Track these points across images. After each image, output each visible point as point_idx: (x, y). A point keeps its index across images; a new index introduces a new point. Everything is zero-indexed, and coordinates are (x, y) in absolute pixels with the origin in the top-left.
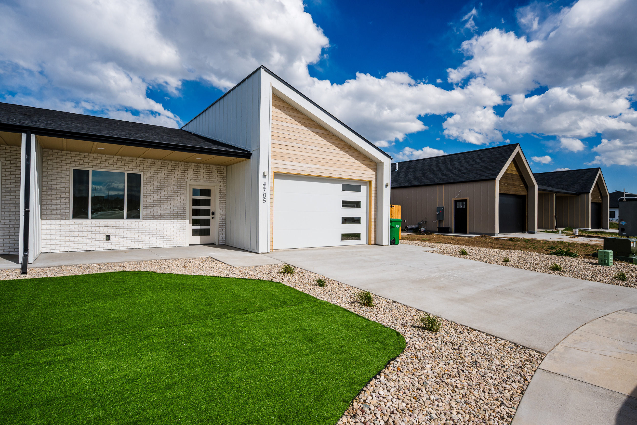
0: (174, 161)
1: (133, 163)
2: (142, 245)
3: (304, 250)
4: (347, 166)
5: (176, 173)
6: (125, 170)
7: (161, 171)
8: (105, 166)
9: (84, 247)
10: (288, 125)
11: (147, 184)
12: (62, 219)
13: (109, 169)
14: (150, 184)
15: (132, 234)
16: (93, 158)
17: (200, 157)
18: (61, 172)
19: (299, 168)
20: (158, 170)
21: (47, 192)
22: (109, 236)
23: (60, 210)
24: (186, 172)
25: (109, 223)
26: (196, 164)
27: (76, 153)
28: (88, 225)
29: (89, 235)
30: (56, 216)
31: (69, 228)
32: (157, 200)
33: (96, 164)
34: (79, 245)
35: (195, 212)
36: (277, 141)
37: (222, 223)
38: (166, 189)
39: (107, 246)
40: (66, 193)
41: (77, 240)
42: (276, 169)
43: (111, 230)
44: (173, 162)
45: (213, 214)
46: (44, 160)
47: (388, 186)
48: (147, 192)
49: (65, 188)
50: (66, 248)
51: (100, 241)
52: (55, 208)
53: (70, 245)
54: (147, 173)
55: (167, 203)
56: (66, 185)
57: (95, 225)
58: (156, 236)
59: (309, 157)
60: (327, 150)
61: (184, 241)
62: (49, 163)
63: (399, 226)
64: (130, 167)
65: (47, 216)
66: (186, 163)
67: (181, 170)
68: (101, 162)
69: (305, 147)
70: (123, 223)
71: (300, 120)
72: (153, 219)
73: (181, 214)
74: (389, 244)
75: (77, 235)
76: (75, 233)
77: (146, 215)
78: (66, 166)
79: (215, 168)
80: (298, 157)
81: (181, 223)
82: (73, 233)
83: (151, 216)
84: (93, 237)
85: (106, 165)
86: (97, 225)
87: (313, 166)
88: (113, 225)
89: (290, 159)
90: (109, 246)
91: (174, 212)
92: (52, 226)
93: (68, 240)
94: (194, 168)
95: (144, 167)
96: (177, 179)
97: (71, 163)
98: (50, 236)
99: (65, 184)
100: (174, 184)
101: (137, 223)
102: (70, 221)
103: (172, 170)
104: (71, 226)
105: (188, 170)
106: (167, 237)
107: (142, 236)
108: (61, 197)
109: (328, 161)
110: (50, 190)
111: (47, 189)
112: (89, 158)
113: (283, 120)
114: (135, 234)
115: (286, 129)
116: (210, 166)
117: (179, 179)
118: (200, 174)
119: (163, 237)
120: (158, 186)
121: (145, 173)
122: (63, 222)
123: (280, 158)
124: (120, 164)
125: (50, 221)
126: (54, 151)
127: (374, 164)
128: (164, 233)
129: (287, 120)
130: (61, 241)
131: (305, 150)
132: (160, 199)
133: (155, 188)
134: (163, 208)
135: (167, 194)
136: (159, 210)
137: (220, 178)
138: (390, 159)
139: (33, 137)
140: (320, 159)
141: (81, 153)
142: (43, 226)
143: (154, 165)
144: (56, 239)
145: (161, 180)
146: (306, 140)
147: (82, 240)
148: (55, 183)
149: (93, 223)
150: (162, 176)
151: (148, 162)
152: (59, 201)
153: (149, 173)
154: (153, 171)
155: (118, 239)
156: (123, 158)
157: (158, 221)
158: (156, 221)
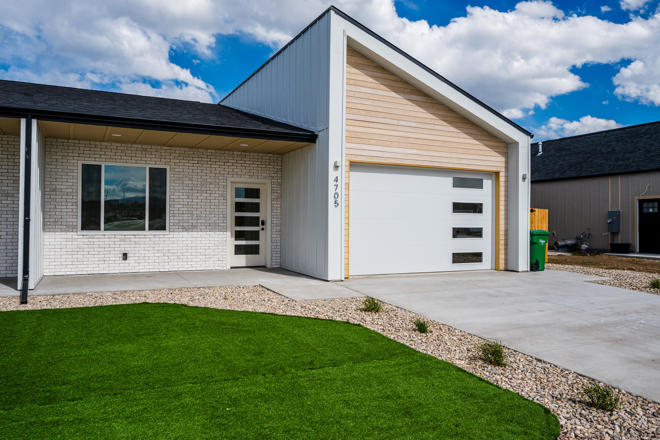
0: (210, 149)
1: (156, 153)
2: (169, 267)
3: (395, 277)
4: (461, 150)
5: (212, 166)
6: (146, 164)
7: (193, 164)
8: (121, 159)
9: (95, 269)
10: (371, 91)
11: (175, 182)
12: (68, 231)
13: (126, 162)
14: (179, 182)
15: (155, 252)
16: (106, 148)
17: (245, 143)
18: (67, 169)
19: (387, 155)
20: (189, 163)
21: (50, 195)
22: (127, 254)
23: (67, 219)
24: (226, 164)
25: (126, 237)
26: (240, 153)
27: (85, 142)
28: (100, 240)
29: (101, 253)
30: (61, 227)
31: (77, 243)
32: (188, 204)
33: (109, 157)
34: (89, 266)
35: (239, 221)
36: (354, 116)
37: (275, 236)
38: (200, 189)
39: (123, 268)
40: (73, 196)
41: (87, 259)
42: (353, 157)
43: (129, 246)
44: (208, 151)
45: (263, 223)
46: (46, 153)
47: (527, 179)
48: (175, 194)
49: (72, 189)
50: (73, 270)
51: (115, 261)
52: (60, 217)
53: (79, 266)
54: (174, 167)
55: (201, 208)
56: (73, 185)
57: (108, 240)
58: (187, 254)
59: (402, 138)
60: (429, 126)
61: (224, 262)
62: (52, 157)
63: (544, 241)
64: (152, 159)
65: (50, 227)
66: (226, 152)
67: (219, 162)
68: (115, 153)
69: (395, 122)
70: (143, 236)
71: (388, 83)
72: (183, 231)
73: (220, 224)
74: (529, 270)
75: (87, 253)
76: (84, 250)
77: (174, 225)
78: (73, 159)
79: (266, 158)
80: (386, 138)
81: (220, 236)
82: (81, 250)
84: (106, 256)
85: (123, 158)
86: (111, 240)
87: (408, 151)
88: (131, 240)
89: (373, 142)
90: (126, 268)
91: (210, 221)
92: (57, 240)
93: (76, 260)
94: (237, 159)
95: (170, 159)
96: (214, 175)
97: (79, 156)
98: (53, 253)
99: (71, 184)
100: (210, 182)
101: (162, 236)
102: (79, 233)
103: (207, 162)
104: (79, 240)
105: (230, 161)
106: (200, 257)
107: (169, 254)
108: (67, 202)
109: (430, 143)
110: (54, 193)
111: (50, 191)
112: (101, 149)
113: (363, 84)
114: (160, 252)
115: (367, 97)
116: (259, 155)
117: (216, 175)
118: (245, 167)
119: (195, 257)
120: (190, 185)
121: (172, 167)
122: (69, 235)
123: (358, 140)
124: (140, 156)
125: (54, 233)
126: (59, 140)
127: (503, 145)
128: (198, 251)
129: (369, 85)
130: (68, 260)
131: (395, 128)
132: (192, 203)
133: (185, 188)
134: (196, 216)
135: (201, 196)
136: (191, 218)
137: (273, 172)
138: (529, 137)
139: (34, 123)
140: (418, 140)
141: (92, 143)
142: (45, 240)
143: (184, 155)
144: (61, 258)
145: (193, 177)
146: (397, 112)
147: (93, 259)
148: (60, 183)
149: (106, 237)
150: (194, 171)
151: (177, 152)
152: (65, 207)
153: (178, 167)
154: (183, 164)
155: (137, 258)
156: (144, 146)
157: (189, 233)
158: (187, 233)
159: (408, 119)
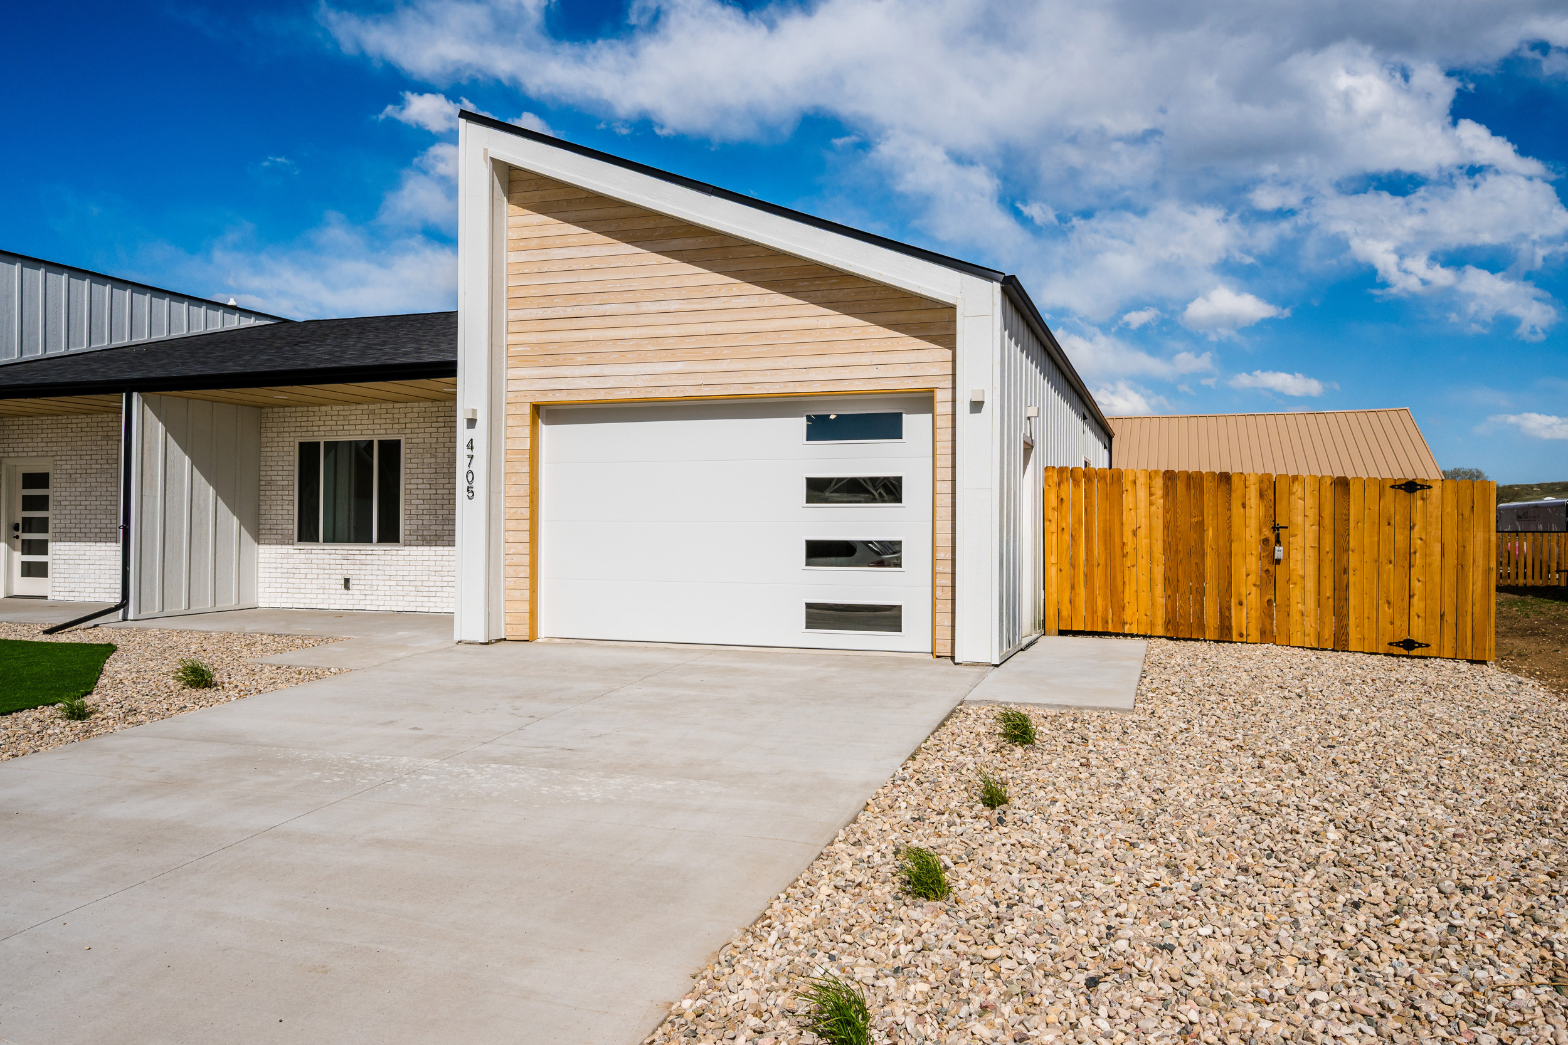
1: (387, 416)
2: (403, 603)
6: (374, 434)
8: (344, 429)
10: (575, 252)
11: (413, 461)
12: (285, 543)
13: (350, 435)
14: (418, 461)
15: (385, 577)
16: (326, 415)
18: (283, 451)
19: (611, 383)
20: (431, 427)
21: (265, 491)
22: (349, 579)
23: (283, 525)
25: (350, 552)
27: (302, 409)
28: (319, 557)
29: (320, 577)
30: (276, 537)
31: (293, 561)
32: (430, 499)
33: (329, 428)
34: (307, 596)
36: (540, 311)
38: (446, 470)
39: (346, 602)
40: (289, 491)
42: (538, 395)
43: (352, 567)
46: (262, 430)
48: (412, 481)
49: (288, 481)
50: (289, 600)
51: (335, 590)
52: (275, 522)
53: (295, 596)
54: (411, 436)
56: (289, 475)
57: (328, 557)
58: (429, 584)
59: (646, 341)
60: (715, 304)
62: (268, 435)
64: (382, 427)
65: (265, 536)
68: (337, 421)
69: (631, 308)
70: (370, 552)
71: (614, 226)
72: (423, 545)
75: (304, 576)
76: (302, 571)
77: (410, 535)
78: (290, 436)
80: (611, 347)
82: (298, 571)
83: (419, 538)
84: (325, 581)
85: (345, 427)
86: (331, 557)
87: (660, 368)
88: (357, 557)
89: (580, 358)
90: (349, 602)
92: (272, 556)
93: (292, 586)
95: (406, 423)
97: (295, 431)
98: (269, 575)
99: (288, 473)
101: (395, 553)
102: (295, 547)
104: (295, 556)
107: (404, 583)
108: (282, 500)
110: (269, 488)
111: (265, 485)
112: (320, 417)
113: (558, 241)
114: (392, 578)
115: (566, 268)
119: (440, 589)
120: (432, 466)
121: (408, 436)
122: (286, 549)
123: (549, 359)
124: (367, 422)
125: (268, 546)
126: (276, 410)
128: (445, 579)
129: (571, 240)
130: (284, 585)
131: (631, 321)
132: (436, 497)
134: (441, 517)
136: (434, 522)
139: (135, 395)
140: (687, 340)
141: (310, 409)
142: (260, 555)
143: (425, 415)
144: (276, 582)
145: (438, 450)
146: (635, 285)
147: (311, 586)
148: (276, 473)
149: (325, 552)
150: (439, 440)
151: (414, 410)
152: (280, 507)
153: (416, 435)
154: (423, 430)
155: (363, 587)
156: (372, 407)
157: (432, 548)
158: (428, 548)
159: (661, 296)
